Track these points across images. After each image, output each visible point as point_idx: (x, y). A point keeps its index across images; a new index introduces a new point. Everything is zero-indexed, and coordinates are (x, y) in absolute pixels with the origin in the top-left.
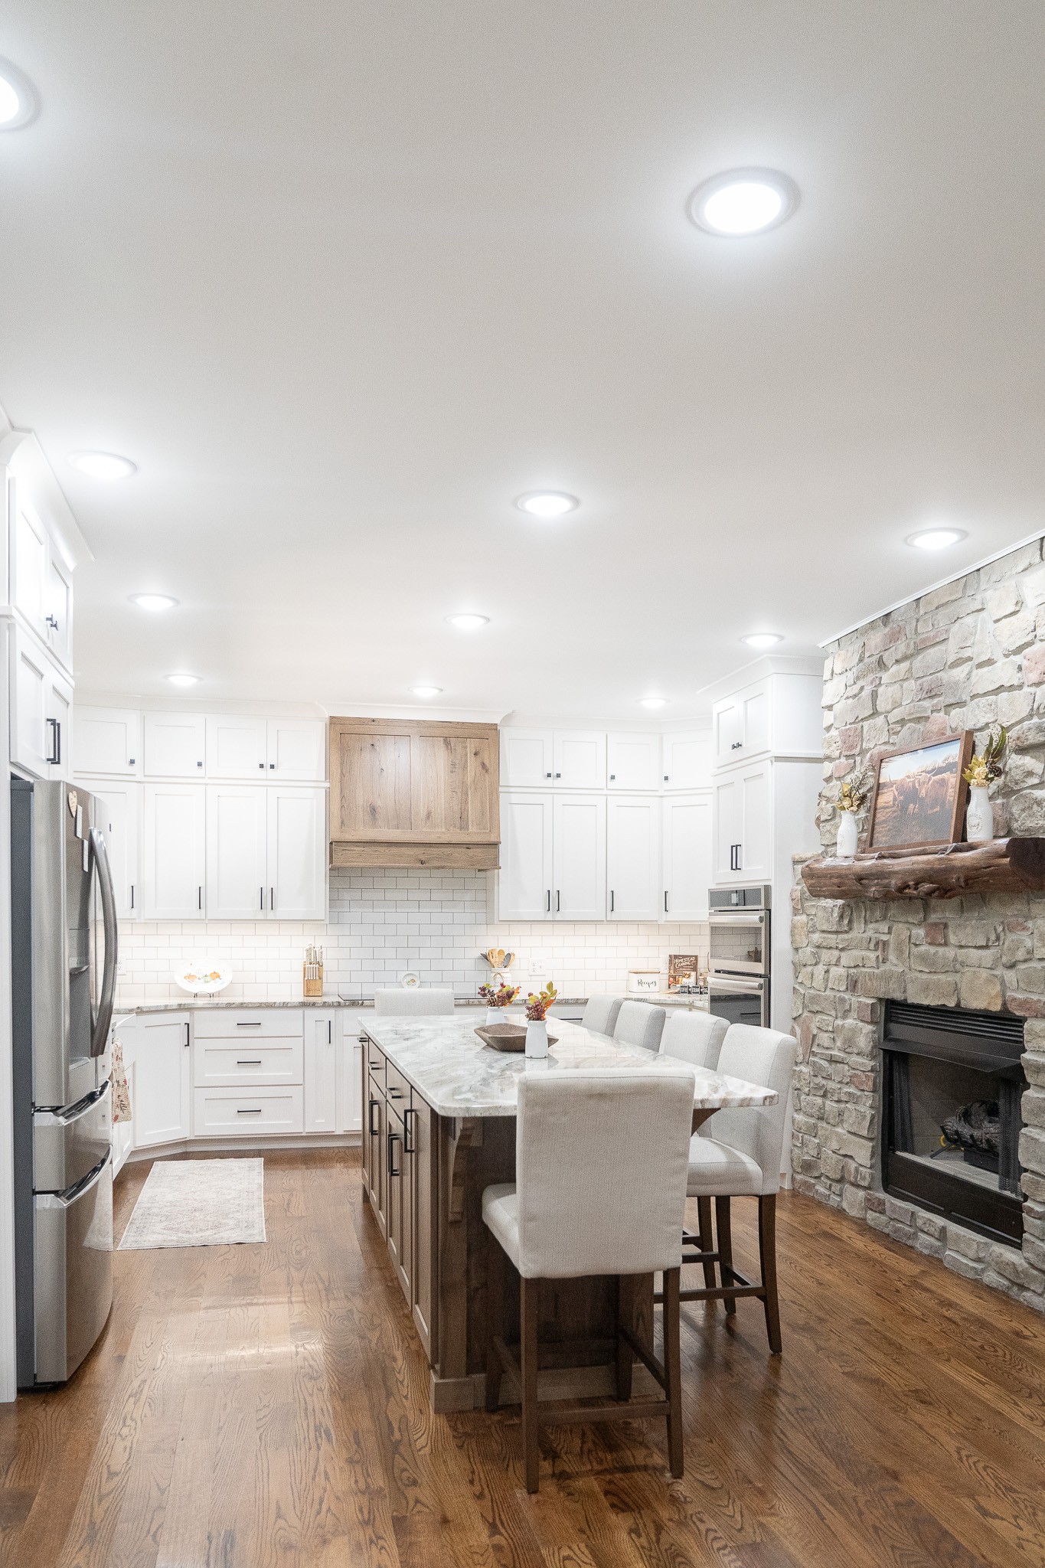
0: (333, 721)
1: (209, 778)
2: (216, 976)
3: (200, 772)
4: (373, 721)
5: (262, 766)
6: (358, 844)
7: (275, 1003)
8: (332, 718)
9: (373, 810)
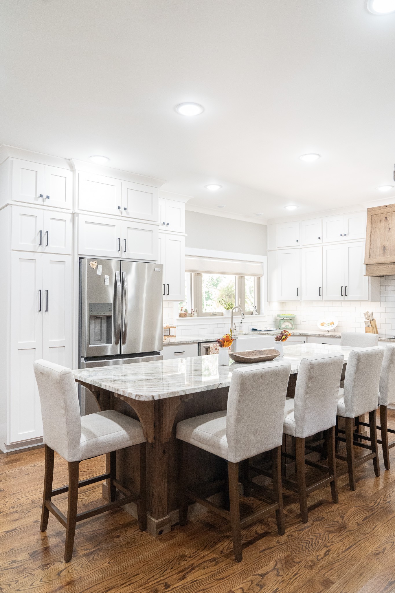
0: (369, 210)
1: (324, 243)
2: (333, 323)
3: (320, 241)
4: (387, 206)
5: (341, 235)
6: (376, 265)
7: (336, 336)
8: (368, 209)
9: (384, 248)
